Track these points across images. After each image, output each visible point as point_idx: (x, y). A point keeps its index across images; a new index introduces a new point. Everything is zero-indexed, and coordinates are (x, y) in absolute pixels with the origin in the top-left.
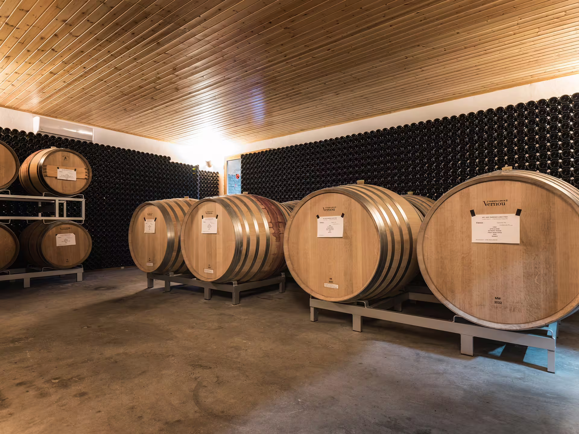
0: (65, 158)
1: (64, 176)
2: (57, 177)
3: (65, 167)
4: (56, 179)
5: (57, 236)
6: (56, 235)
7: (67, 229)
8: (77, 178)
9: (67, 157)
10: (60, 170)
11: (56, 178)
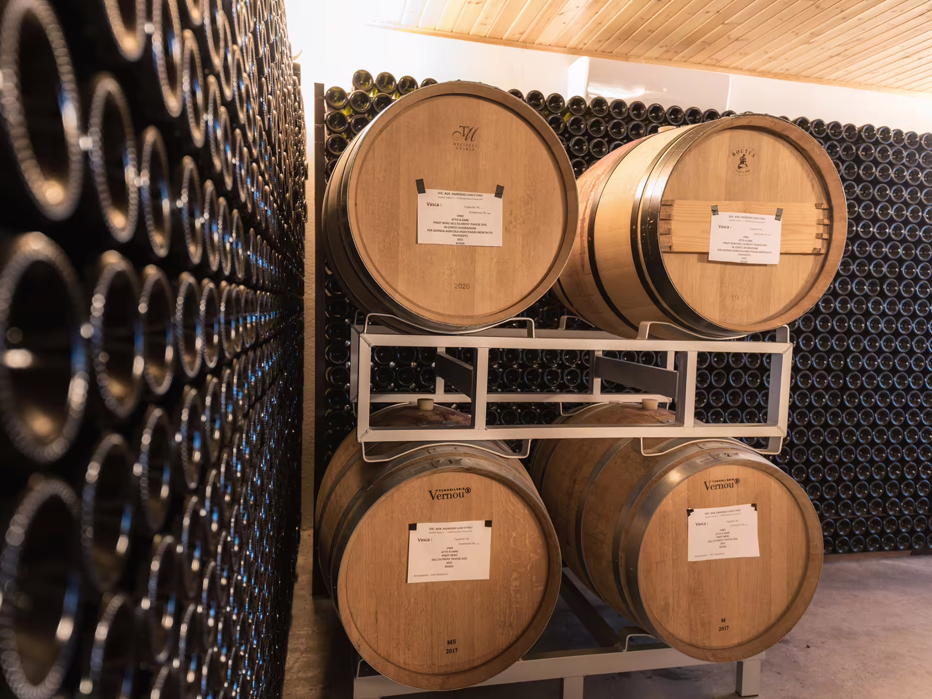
0: (743, 161)
1: (736, 247)
2: (707, 253)
3: (740, 204)
4: (701, 260)
5: (693, 519)
6: (689, 512)
7: (730, 486)
8: (781, 254)
9: (748, 158)
10: (722, 217)
11: (703, 256)
